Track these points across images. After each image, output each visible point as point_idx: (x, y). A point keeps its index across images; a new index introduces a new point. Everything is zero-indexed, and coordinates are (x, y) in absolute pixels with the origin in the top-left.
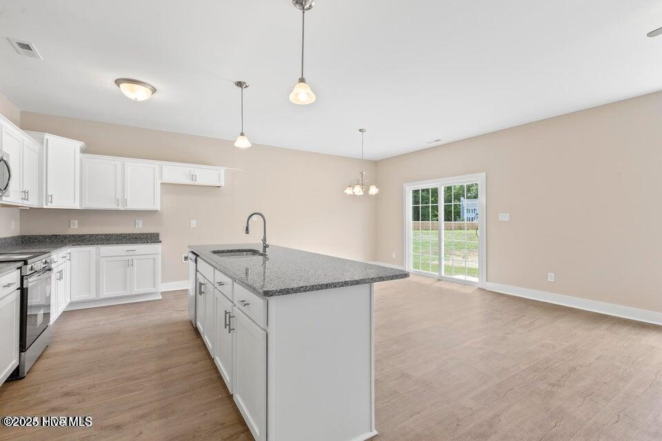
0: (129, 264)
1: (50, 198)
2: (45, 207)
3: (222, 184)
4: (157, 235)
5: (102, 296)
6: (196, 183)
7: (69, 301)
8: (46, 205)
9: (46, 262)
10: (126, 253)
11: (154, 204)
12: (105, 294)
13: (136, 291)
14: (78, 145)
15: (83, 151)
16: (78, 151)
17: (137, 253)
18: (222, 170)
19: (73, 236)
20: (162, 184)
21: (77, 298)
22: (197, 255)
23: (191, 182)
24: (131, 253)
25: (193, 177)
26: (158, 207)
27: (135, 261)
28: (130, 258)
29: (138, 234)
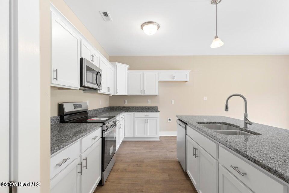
0: (146, 122)
1: (117, 91)
2: (116, 95)
3: (188, 80)
4: (157, 108)
5: (135, 136)
6: (175, 80)
7: (124, 137)
8: (116, 93)
9: (114, 122)
10: (144, 116)
11: (156, 92)
12: (137, 135)
13: (149, 135)
14: (127, 66)
15: (129, 69)
16: (127, 69)
17: (149, 116)
18: (188, 72)
19: (125, 107)
20: (159, 82)
21: (127, 135)
22: (186, 124)
23: (172, 80)
24: (147, 116)
25: (173, 77)
26: (157, 94)
27: (148, 121)
28: (146, 119)
29: (149, 107)
